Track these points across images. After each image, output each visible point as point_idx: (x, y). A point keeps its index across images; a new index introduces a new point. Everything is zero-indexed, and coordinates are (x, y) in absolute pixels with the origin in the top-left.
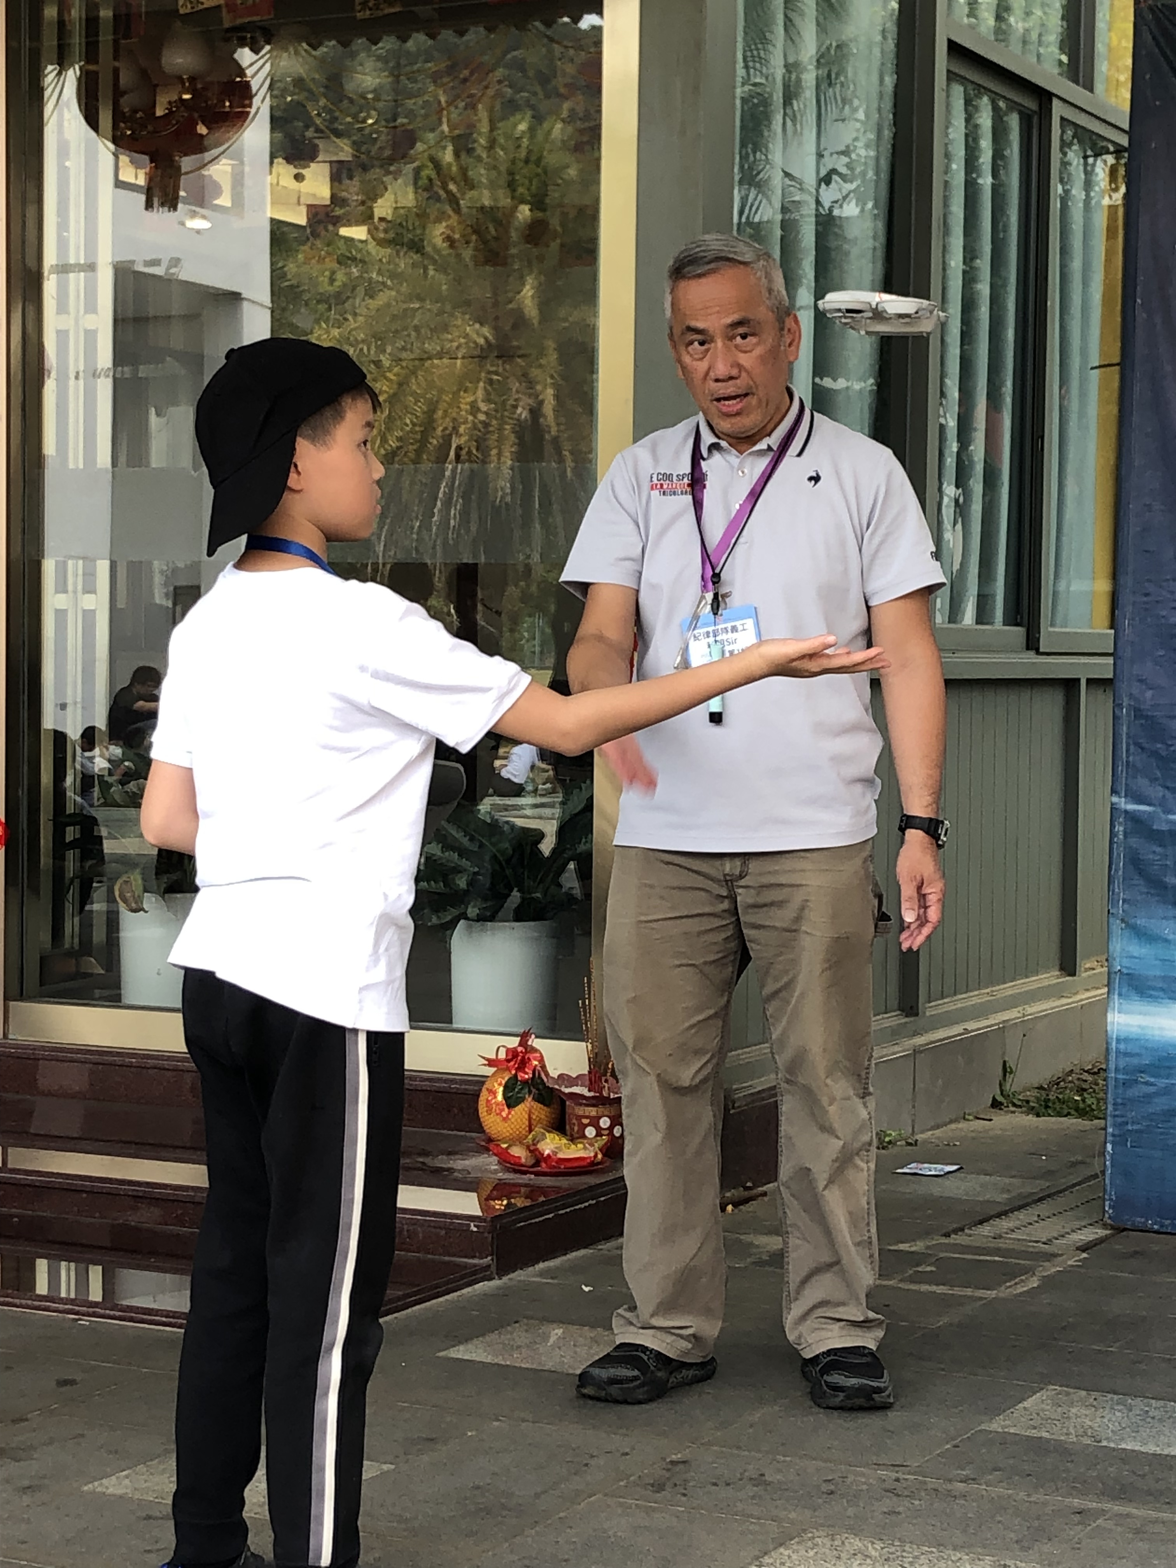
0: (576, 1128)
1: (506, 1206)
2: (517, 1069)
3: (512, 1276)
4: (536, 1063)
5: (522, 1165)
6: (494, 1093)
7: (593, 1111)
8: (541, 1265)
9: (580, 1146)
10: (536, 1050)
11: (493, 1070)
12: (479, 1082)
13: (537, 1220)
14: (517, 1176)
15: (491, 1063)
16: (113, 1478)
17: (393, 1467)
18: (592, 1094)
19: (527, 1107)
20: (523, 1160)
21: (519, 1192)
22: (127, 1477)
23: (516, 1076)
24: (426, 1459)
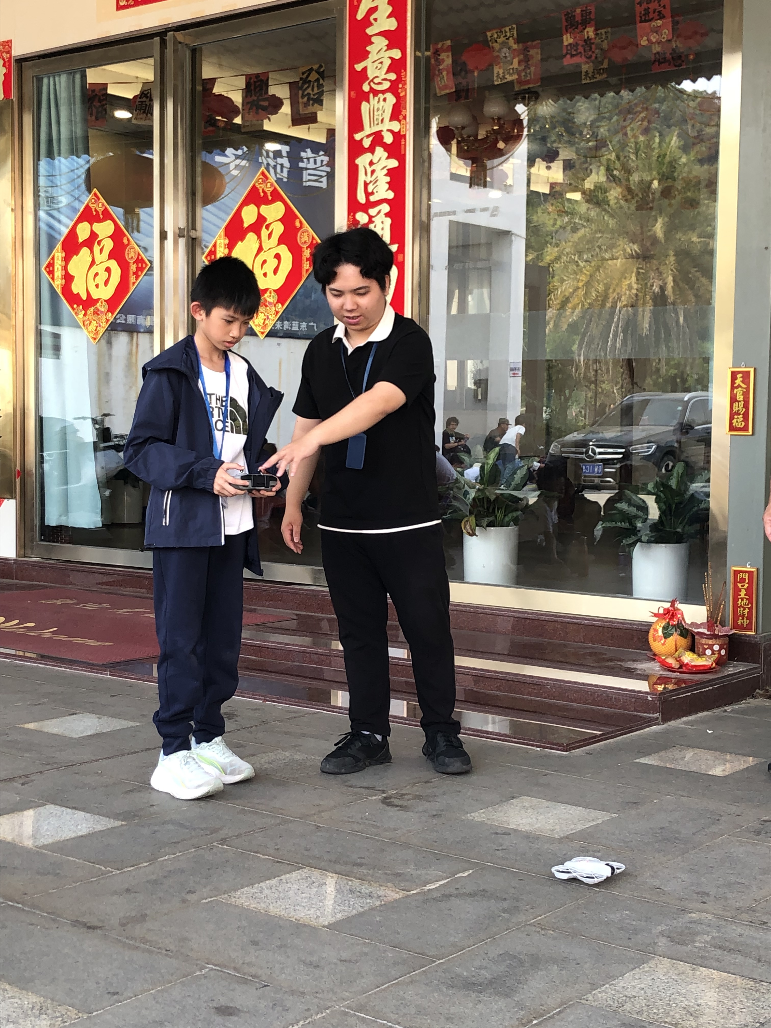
0: (701, 650)
1: (664, 688)
2: (670, 619)
3: (669, 723)
4: (679, 616)
5: (673, 668)
6: (656, 630)
7: (710, 642)
8: (684, 719)
9: (704, 659)
10: (680, 610)
11: (657, 619)
12: (649, 625)
13: (681, 696)
14: (670, 673)
15: (655, 615)
16: (477, 813)
17: (617, 815)
18: (709, 633)
19: (675, 638)
20: (673, 666)
21: (671, 682)
23: (669, 623)
24: (633, 812)
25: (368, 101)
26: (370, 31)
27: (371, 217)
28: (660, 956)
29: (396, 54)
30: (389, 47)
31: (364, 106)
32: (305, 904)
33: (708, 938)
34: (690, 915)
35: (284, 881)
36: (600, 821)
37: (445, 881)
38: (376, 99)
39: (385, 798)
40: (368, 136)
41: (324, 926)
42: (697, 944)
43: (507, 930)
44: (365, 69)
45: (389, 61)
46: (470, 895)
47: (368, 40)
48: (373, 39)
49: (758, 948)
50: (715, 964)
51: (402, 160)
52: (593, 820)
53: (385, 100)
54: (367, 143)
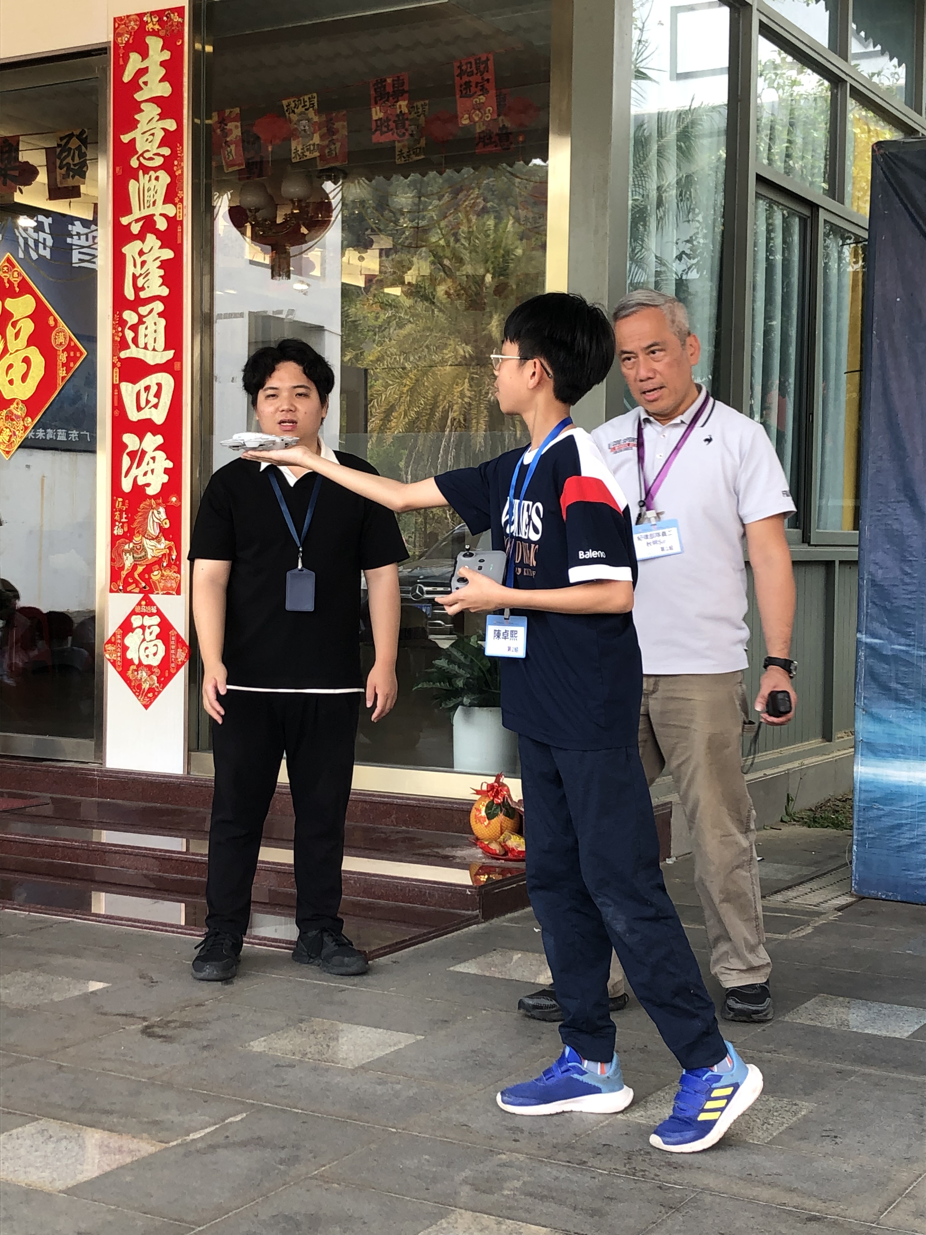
1: (487, 879)
2: (495, 797)
3: (491, 921)
4: (505, 793)
5: (497, 855)
6: (479, 810)
8: (509, 916)
10: (505, 785)
11: (479, 796)
12: (470, 804)
13: (506, 888)
14: (494, 861)
15: (478, 792)
16: (257, 1041)
17: (423, 1037)
19: (500, 819)
20: (498, 852)
21: (495, 871)
22: (265, 1041)
23: (493, 800)
24: (442, 1033)
25: (137, 180)
26: (138, 96)
27: (141, 317)
28: (461, 1208)
29: (171, 125)
30: (162, 116)
31: (133, 186)
32: (38, 1165)
33: (517, 1184)
34: (499, 1156)
35: (15, 1136)
36: (402, 1046)
37: (213, 1128)
38: (147, 177)
39: (147, 1027)
40: (137, 221)
41: (60, 1192)
42: (506, 1192)
43: (284, 1185)
44: (133, 141)
45: (162, 133)
46: (244, 1144)
47: (137, 107)
48: (143, 106)
49: (574, 1192)
50: (524, 1215)
51: (178, 250)
52: (395, 1045)
53: (157, 178)
54: (136, 229)
